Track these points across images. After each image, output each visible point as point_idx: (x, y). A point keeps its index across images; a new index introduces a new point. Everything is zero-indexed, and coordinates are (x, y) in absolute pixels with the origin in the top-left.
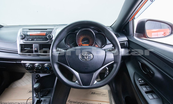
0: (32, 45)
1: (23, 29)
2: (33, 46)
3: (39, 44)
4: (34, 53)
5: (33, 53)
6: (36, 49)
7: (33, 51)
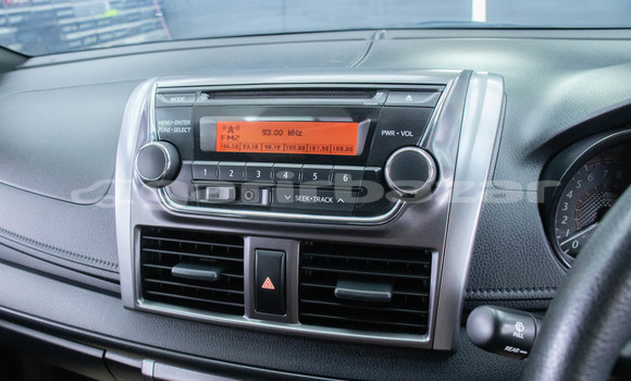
0: (239, 239)
1: (163, 92)
2: (241, 253)
3: (302, 241)
4: (246, 321)
5: (240, 312)
6: (268, 284)
7: (241, 299)
